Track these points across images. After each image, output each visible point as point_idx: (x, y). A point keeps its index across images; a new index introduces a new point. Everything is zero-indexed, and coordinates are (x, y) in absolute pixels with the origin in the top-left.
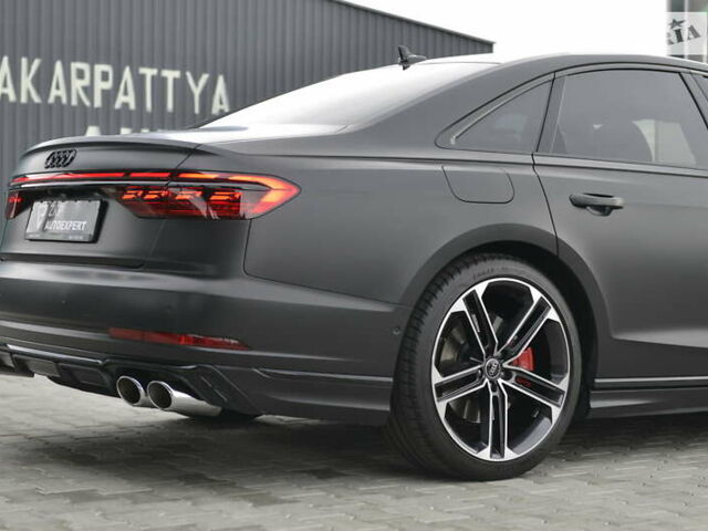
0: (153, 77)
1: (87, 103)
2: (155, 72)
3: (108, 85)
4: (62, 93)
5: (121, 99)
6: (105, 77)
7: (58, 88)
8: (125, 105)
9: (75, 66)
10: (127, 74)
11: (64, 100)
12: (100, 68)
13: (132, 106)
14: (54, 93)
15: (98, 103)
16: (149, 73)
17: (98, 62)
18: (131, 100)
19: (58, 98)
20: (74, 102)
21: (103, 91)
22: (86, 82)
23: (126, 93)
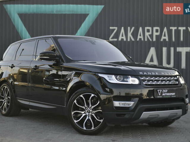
0: (175, 30)
1: (151, 40)
2: (176, 28)
3: (158, 34)
4: (142, 37)
5: (163, 38)
6: (157, 31)
7: (140, 36)
8: (165, 40)
9: (146, 28)
10: (165, 30)
11: (142, 39)
12: (155, 28)
13: (167, 40)
14: (139, 37)
15: (154, 40)
16: (173, 29)
17: (155, 27)
18: (167, 38)
19: (140, 39)
20: (146, 40)
21: (156, 36)
22: (150, 33)
23: (165, 36)
